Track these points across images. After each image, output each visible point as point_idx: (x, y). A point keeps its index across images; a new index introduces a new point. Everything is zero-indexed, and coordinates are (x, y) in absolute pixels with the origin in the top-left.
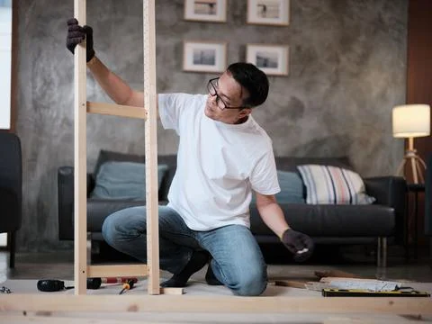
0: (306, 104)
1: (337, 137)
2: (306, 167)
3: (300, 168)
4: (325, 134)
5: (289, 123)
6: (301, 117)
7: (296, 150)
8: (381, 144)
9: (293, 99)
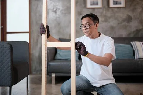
0: (133, 17)
2: (134, 42)
5: (127, 24)
6: (131, 22)
7: (130, 34)
9: (128, 15)
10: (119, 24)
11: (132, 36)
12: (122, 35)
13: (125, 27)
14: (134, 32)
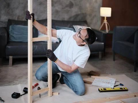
0: (74, 4)
1: (83, 14)
2: (76, 26)
3: (74, 26)
4: (79, 13)
5: (69, 9)
6: (73, 7)
7: (70, 18)
8: (95, 16)
9: (70, 2)
10: (63, 8)
11: (72, 20)
12: (64, 18)
13: (68, 12)
14: (74, 16)
